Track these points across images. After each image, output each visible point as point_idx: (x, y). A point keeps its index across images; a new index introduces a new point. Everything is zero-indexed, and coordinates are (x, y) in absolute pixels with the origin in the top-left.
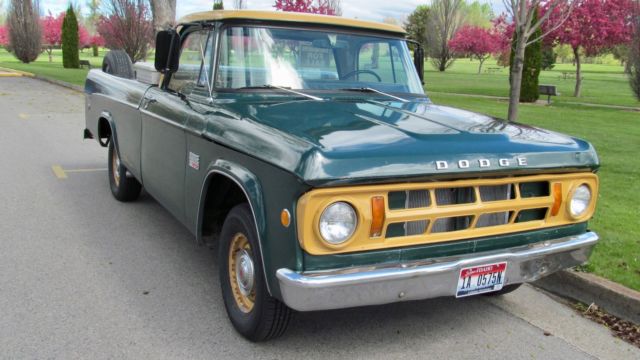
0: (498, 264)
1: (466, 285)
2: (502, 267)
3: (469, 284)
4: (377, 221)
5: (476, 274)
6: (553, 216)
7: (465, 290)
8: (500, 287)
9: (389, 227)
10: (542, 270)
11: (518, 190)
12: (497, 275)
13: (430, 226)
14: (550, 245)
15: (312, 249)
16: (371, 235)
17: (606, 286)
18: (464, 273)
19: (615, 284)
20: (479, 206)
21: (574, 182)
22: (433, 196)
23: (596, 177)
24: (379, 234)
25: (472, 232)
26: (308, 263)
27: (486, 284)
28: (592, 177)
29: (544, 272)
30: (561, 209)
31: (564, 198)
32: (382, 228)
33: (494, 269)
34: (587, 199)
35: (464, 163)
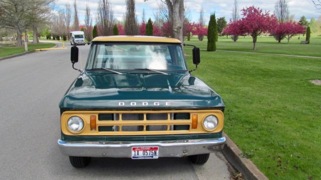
0: (153, 147)
1: (136, 154)
2: (156, 149)
3: (138, 154)
4: (93, 124)
5: (141, 150)
6: (194, 128)
7: (136, 156)
8: (157, 157)
9: (99, 127)
10: (184, 153)
11: (169, 116)
12: (153, 152)
13: (120, 129)
14: (187, 142)
15: (67, 133)
16: (91, 129)
17: (247, 166)
18: (134, 149)
19: (254, 165)
20: (145, 122)
21: (206, 114)
22: (120, 116)
23: (222, 112)
24: (95, 129)
25: (145, 133)
26: (66, 138)
27: (148, 155)
28: (218, 112)
29: (186, 154)
30: (199, 126)
31: (199, 121)
32: (96, 127)
33: (152, 149)
34: (216, 122)
35: (133, 103)
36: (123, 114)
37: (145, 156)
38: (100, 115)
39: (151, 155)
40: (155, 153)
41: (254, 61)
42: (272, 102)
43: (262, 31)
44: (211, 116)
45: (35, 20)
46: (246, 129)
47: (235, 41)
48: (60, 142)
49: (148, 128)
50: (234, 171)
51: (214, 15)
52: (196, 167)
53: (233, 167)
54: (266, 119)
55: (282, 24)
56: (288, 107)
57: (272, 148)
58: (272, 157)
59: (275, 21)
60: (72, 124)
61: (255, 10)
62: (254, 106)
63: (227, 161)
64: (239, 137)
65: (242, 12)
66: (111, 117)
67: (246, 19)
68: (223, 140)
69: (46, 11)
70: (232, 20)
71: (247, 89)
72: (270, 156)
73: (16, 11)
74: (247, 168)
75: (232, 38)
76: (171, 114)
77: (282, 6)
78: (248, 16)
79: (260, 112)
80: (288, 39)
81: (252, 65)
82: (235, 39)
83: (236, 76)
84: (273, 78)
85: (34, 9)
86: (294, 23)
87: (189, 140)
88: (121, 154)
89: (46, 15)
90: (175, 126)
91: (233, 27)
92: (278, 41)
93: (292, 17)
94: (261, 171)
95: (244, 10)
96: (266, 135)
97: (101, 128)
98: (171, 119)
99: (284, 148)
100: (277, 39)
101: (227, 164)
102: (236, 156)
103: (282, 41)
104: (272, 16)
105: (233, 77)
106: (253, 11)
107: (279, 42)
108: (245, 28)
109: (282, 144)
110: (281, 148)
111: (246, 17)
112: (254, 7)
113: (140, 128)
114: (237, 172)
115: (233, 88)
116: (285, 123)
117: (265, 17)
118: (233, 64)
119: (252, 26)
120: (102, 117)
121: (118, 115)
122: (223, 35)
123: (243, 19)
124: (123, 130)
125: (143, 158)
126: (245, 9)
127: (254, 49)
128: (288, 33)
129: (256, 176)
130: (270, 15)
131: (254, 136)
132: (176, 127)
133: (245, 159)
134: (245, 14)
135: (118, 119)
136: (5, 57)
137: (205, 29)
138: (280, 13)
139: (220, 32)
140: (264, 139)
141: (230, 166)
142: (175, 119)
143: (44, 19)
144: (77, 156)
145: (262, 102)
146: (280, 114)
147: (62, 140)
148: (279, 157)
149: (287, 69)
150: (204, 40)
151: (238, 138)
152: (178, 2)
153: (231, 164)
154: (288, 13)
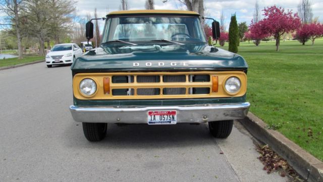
0: (171, 111)
1: (153, 119)
2: (174, 113)
3: (154, 119)
4: (106, 87)
5: (157, 114)
6: (215, 92)
7: (153, 121)
8: (175, 123)
9: (113, 90)
10: (204, 118)
11: (187, 78)
12: (171, 116)
13: (135, 92)
14: (207, 106)
15: (79, 97)
16: (105, 93)
17: (274, 136)
18: (150, 113)
19: (281, 135)
20: (161, 84)
21: (227, 75)
22: (135, 78)
23: (244, 73)
24: (109, 93)
25: (161, 96)
26: (78, 103)
27: (166, 120)
28: (240, 74)
29: (207, 119)
30: (220, 89)
31: (220, 83)
32: (109, 90)
33: (169, 113)
34: (239, 85)
35: (149, 64)
36: (138, 77)
37: (162, 121)
38: (113, 77)
39: (168, 120)
40: (173, 118)
41: (278, 59)
42: (299, 88)
43: (284, 31)
44: (233, 78)
45: (57, 29)
46: (272, 108)
47: (257, 45)
48: (72, 107)
49: (165, 91)
50: (260, 144)
51: (235, 16)
52: (218, 141)
53: (259, 140)
54: (293, 100)
55: (306, 25)
56: (316, 92)
57: (301, 122)
58: (301, 129)
59: (298, 20)
60: (84, 87)
61: (277, 10)
62: (279, 91)
63: (252, 136)
64: (265, 114)
65: (263, 12)
66: (125, 79)
67: (268, 19)
68: (247, 104)
69: (67, 20)
70: (253, 21)
71: (271, 79)
72: (299, 128)
73: (39, 21)
74: (274, 138)
75: (254, 43)
76: (189, 76)
77: (305, 7)
78: (270, 16)
79: (286, 96)
80: (313, 41)
81: (275, 61)
82: (257, 44)
83: (260, 70)
84: (298, 70)
85: (55, 18)
86: (319, 24)
87: (210, 105)
88: (137, 119)
89: (68, 24)
90: (194, 89)
91: (255, 27)
92: (302, 44)
93: (317, 18)
94: (290, 139)
95: (265, 10)
96: (293, 113)
97: (115, 92)
98: (189, 81)
99: (314, 122)
100: (301, 41)
101: (252, 139)
102: (262, 128)
103: (306, 43)
104: (295, 15)
105: (256, 71)
106: (275, 11)
107: (304, 44)
108: (268, 28)
109: (312, 119)
110: (312, 122)
111: (267, 17)
112: (275, 7)
113: (157, 91)
114: (264, 144)
115: (257, 79)
116: (313, 103)
117: (288, 16)
118: (255, 61)
119: (274, 26)
120: (116, 79)
121: (132, 77)
122: (245, 40)
123: (265, 19)
124: (139, 94)
125: (160, 124)
126: (267, 9)
127: (277, 50)
128: (312, 34)
129: (285, 144)
130: (293, 15)
131: (280, 113)
132: (195, 91)
133: (272, 130)
134: (266, 14)
135: (132, 81)
136: (27, 63)
137: (226, 35)
138: (303, 14)
139: (241, 37)
140: (292, 115)
141: (256, 140)
142: (194, 81)
143: (66, 28)
144: (90, 122)
145: (288, 88)
146: (308, 96)
147: (74, 105)
148: (309, 129)
149: (313, 64)
150: (225, 45)
151: (263, 114)
152: (197, 1)
153: (256, 138)
154: (311, 15)
